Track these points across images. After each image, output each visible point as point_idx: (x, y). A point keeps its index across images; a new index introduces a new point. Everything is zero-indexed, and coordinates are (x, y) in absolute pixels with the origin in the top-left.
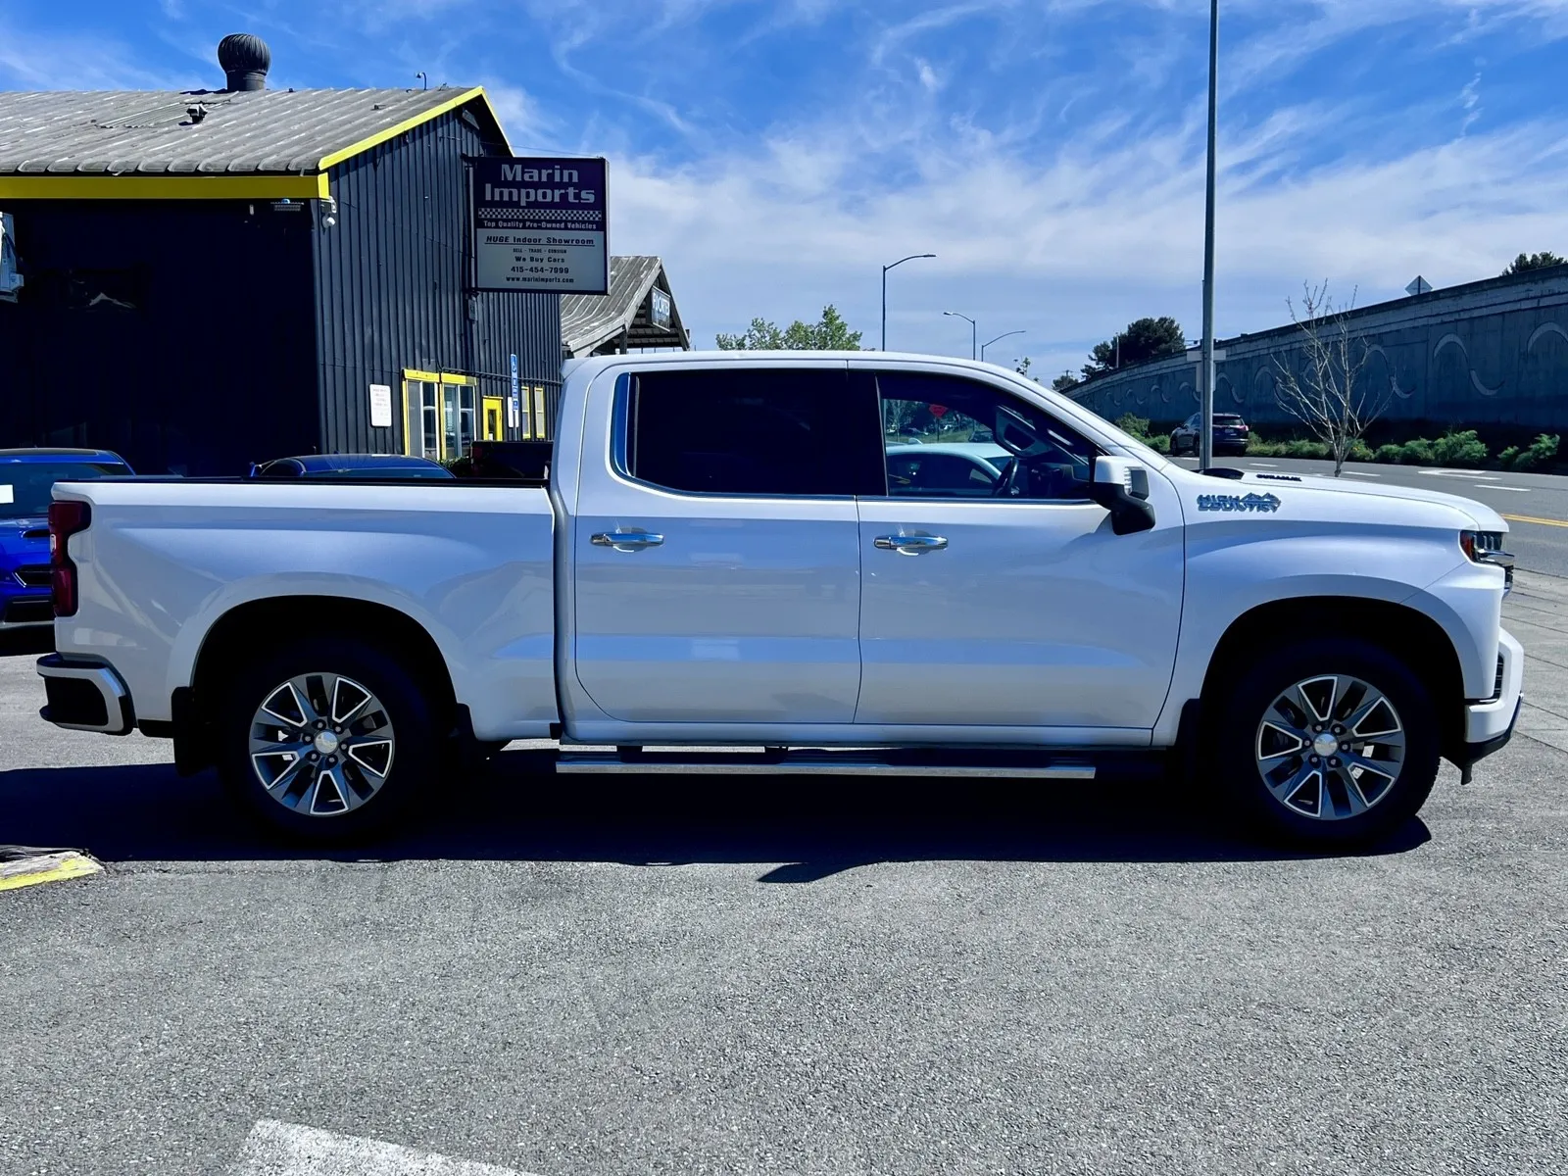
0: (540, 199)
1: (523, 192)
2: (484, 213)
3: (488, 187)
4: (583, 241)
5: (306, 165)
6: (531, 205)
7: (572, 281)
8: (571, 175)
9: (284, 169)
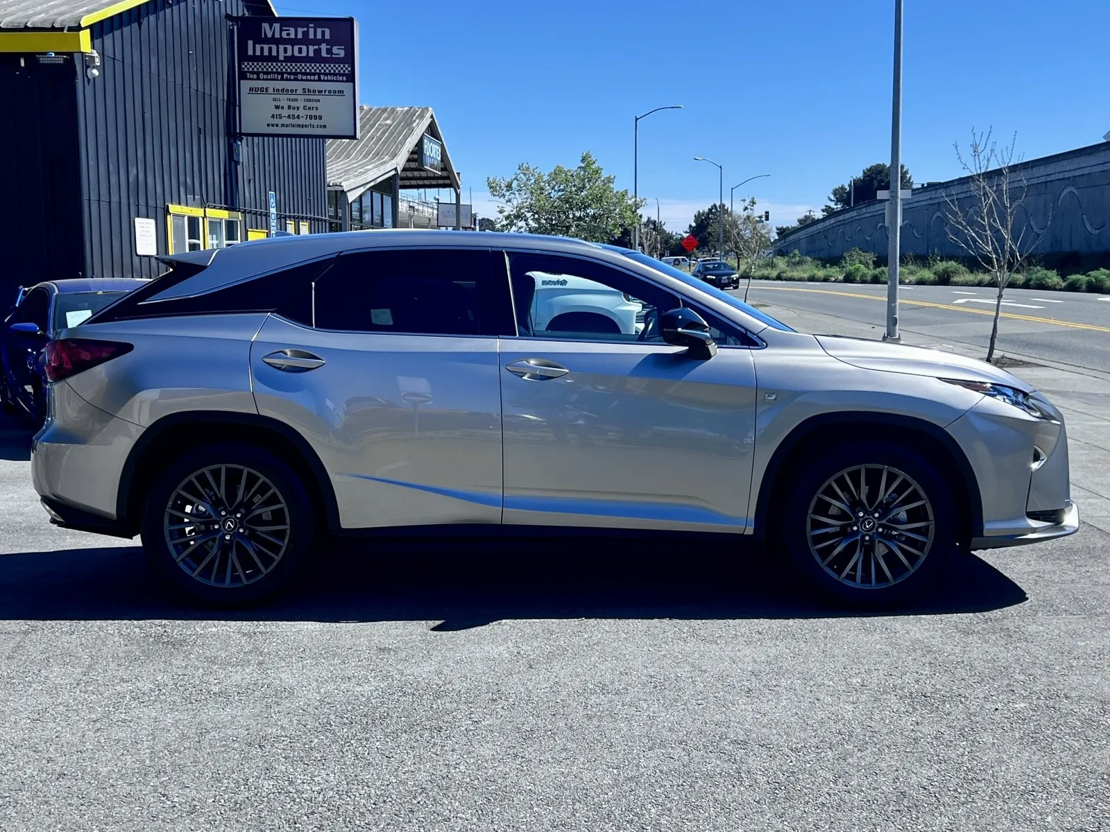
0: (296, 54)
1: (281, 47)
2: (247, 66)
3: (250, 43)
4: (335, 92)
5: (69, 22)
6: (287, 59)
7: (325, 126)
8: (323, 33)
9: (50, 26)
